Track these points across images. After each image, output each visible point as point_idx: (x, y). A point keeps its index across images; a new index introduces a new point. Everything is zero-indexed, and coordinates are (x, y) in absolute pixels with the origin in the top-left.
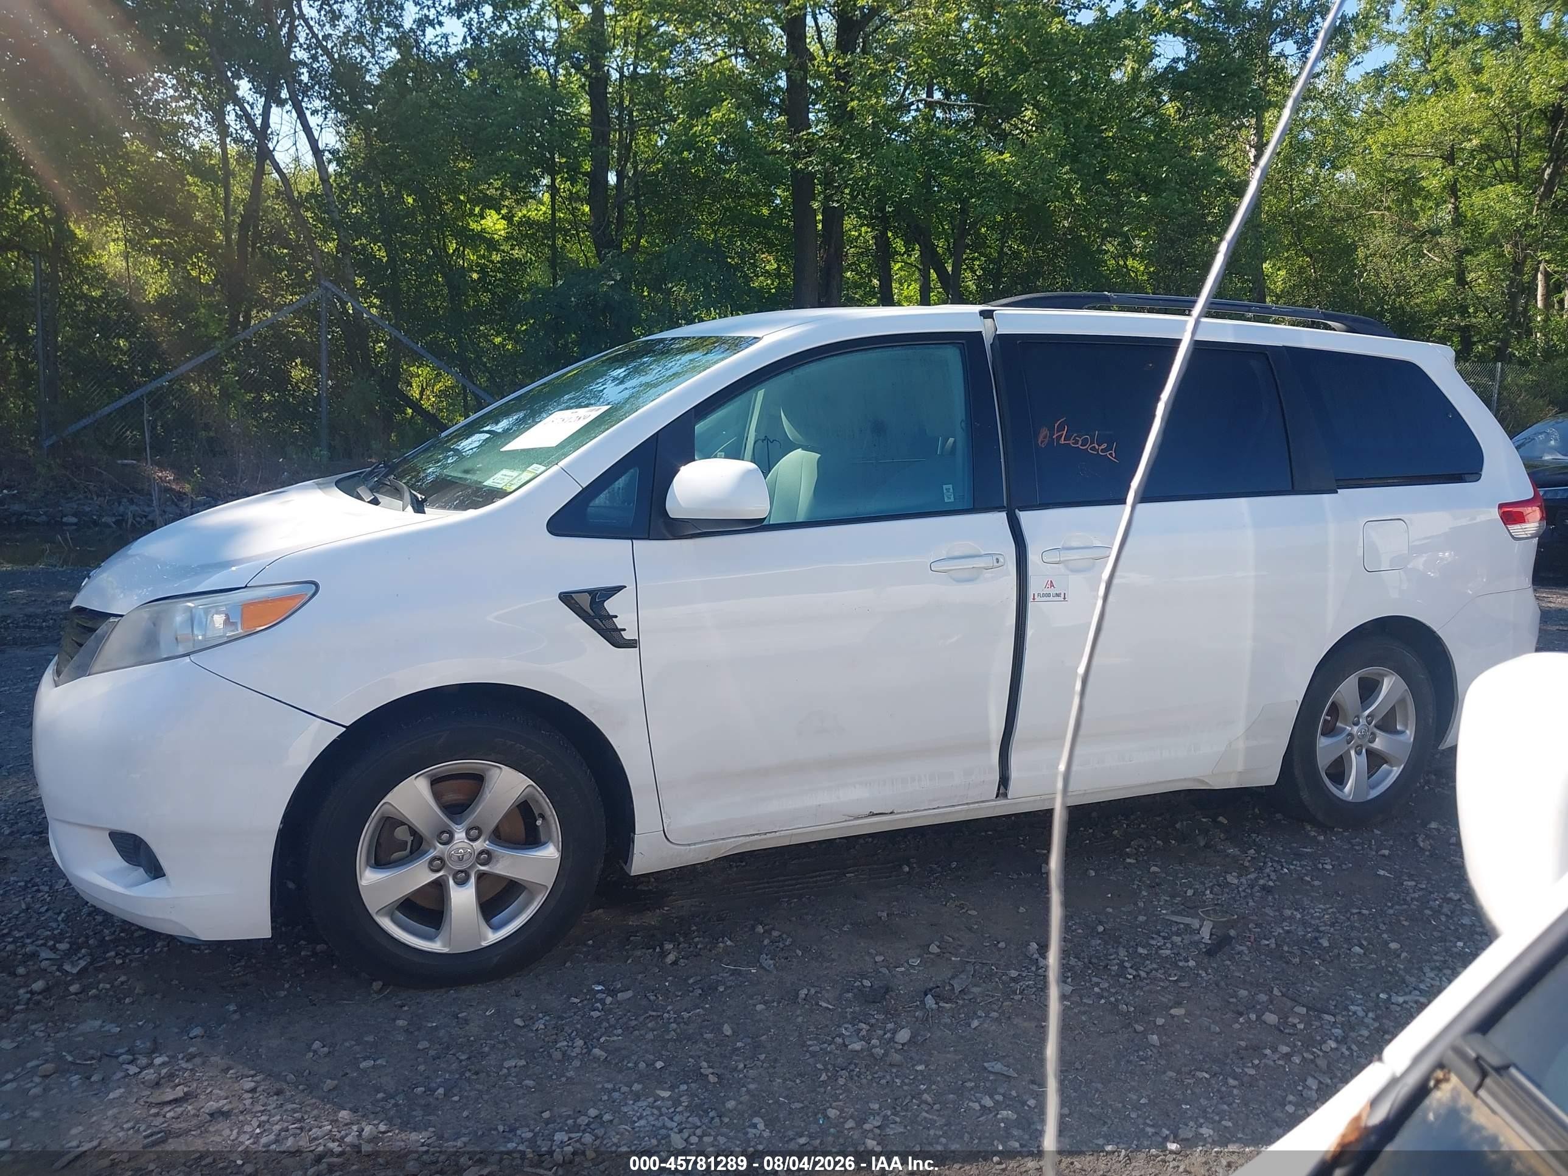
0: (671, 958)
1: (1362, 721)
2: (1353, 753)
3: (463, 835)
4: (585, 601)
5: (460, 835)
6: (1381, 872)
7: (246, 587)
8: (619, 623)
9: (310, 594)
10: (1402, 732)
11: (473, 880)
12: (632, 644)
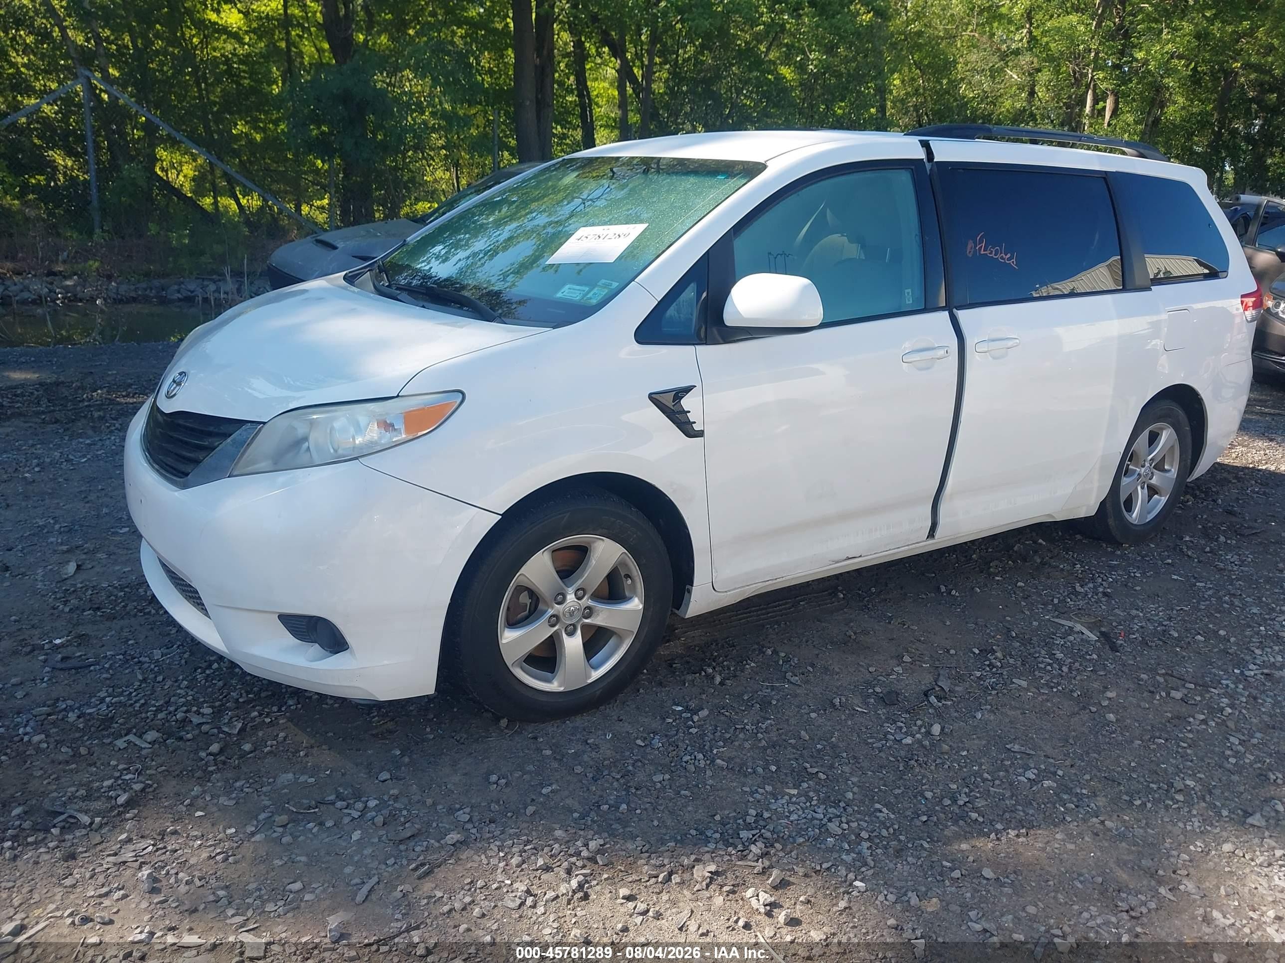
0: (718, 679)
1: (1147, 464)
2: (1139, 488)
3: (573, 596)
4: (668, 400)
5: (571, 597)
6: (1175, 577)
7: (398, 396)
8: (691, 417)
9: (458, 402)
10: (1169, 471)
11: (579, 632)
12: (700, 434)
